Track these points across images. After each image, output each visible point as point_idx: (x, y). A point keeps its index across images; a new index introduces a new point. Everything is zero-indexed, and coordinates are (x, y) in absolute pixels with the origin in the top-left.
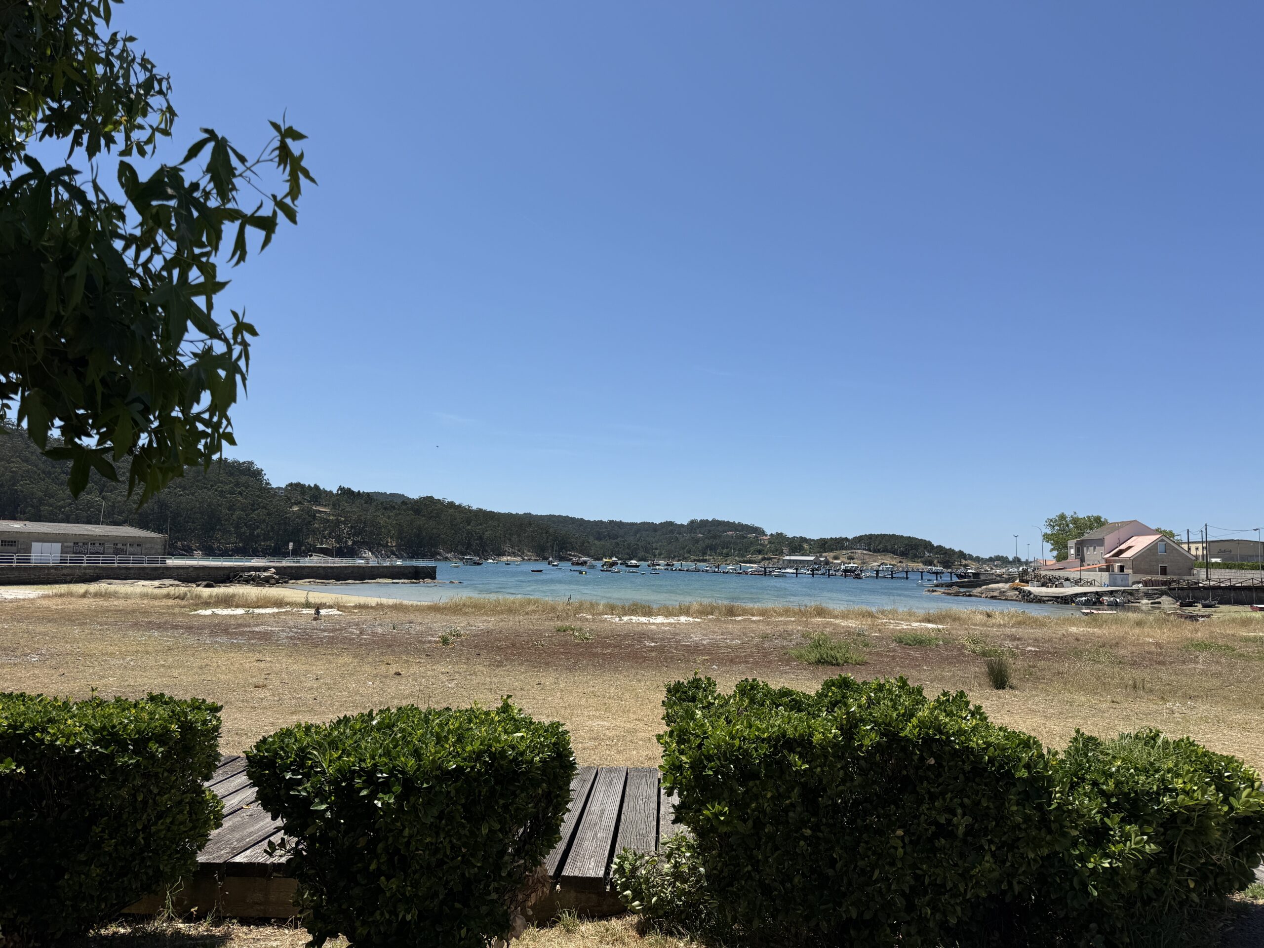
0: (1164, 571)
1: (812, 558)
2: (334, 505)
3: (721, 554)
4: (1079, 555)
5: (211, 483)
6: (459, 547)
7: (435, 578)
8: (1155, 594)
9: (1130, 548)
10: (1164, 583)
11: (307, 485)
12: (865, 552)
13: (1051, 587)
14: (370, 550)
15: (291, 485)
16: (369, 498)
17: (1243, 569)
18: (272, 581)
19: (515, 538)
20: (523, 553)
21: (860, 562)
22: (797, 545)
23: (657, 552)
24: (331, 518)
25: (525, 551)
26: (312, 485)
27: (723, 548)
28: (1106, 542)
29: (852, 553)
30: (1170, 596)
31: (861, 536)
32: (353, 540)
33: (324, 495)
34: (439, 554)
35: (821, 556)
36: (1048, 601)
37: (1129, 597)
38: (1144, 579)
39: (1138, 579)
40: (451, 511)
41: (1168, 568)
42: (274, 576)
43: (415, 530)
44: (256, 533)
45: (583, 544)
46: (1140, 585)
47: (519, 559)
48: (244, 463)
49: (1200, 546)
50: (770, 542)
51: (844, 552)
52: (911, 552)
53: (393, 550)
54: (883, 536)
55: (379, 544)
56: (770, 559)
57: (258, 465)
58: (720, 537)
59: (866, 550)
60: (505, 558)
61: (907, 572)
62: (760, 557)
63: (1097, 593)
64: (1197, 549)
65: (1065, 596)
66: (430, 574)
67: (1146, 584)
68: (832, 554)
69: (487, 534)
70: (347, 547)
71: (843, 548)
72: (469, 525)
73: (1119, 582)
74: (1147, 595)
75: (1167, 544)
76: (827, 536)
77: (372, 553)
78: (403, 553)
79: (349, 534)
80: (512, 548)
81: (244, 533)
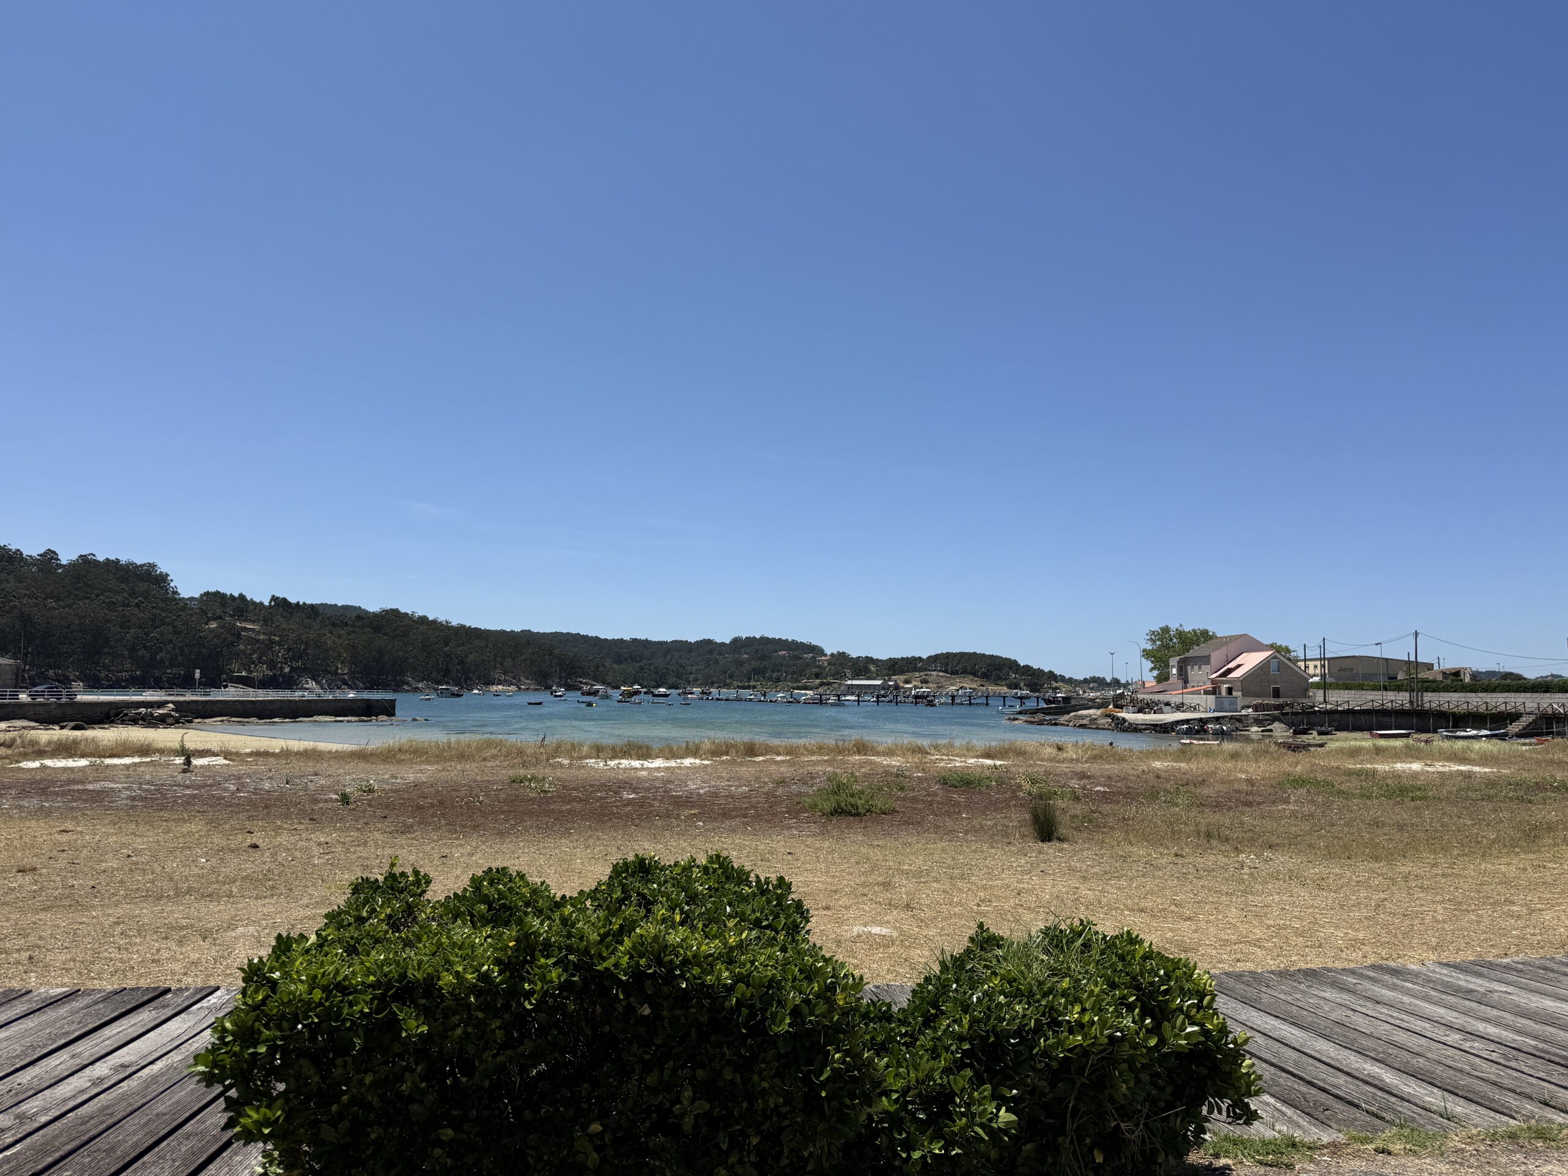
0: (1276, 693)
1: (879, 682)
2: (265, 621)
3: (770, 679)
4: (1181, 675)
5: (96, 592)
6: (434, 674)
7: (394, 715)
8: (1266, 720)
9: (1239, 666)
10: (1277, 707)
11: (229, 595)
12: (941, 674)
13: (1149, 713)
14: (313, 679)
15: (207, 594)
16: (313, 611)
17: (1363, 689)
18: (170, 720)
19: (508, 662)
20: (520, 681)
21: (935, 685)
22: (863, 666)
23: (692, 677)
24: (262, 637)
25: (522, 679)
26: (236, 595)
27: (773, 672)
28: (1213, 660)
29: (926, 675)
30: (1283, 722)
31: (936, 655)
32: (291, 666)
33: (251, 607)
34: (407, 683)
35: (890, 680)
36: (1145, 729)
37: (1238, 724)
38: (1256, 703)
39: (1247, 703)
40: (423, 628)
41: (1281, 690)
42: (173, 713)
43: (374, 653)
44: (158, 657)
45: (598, 668)
46: (1250, 710)
47: (513, 688)
48: (144, 565)
49: (1318, 663)
50: (829, 664)
51: (917, 674)
52: (994, 673)
53: (344, 679)
54: (962, 655)
55: (326, 672)
56: (829, 684)
57: (163, 567)
58: (767, 658)
59: (942, 672)
60: (494, 688)
61: (987, 697)
62: (818, 681)
63: (1201, 720)
64: (1316, 667)
65: (1165, 724)
66: (388, 709)
67: (1256, 708)
68: (903, 677)
69: (471, 657)
70: (283, 675)
71: (916, 670)
72: (447, 645)
73: (1226, 706)
74: (1258, 722)
75: (1280, 662)
76: (898, 654)
77: (317, 683)
78: (358, 682)
79: (285, 659)
80: (505, 675)
81: (143, 657)
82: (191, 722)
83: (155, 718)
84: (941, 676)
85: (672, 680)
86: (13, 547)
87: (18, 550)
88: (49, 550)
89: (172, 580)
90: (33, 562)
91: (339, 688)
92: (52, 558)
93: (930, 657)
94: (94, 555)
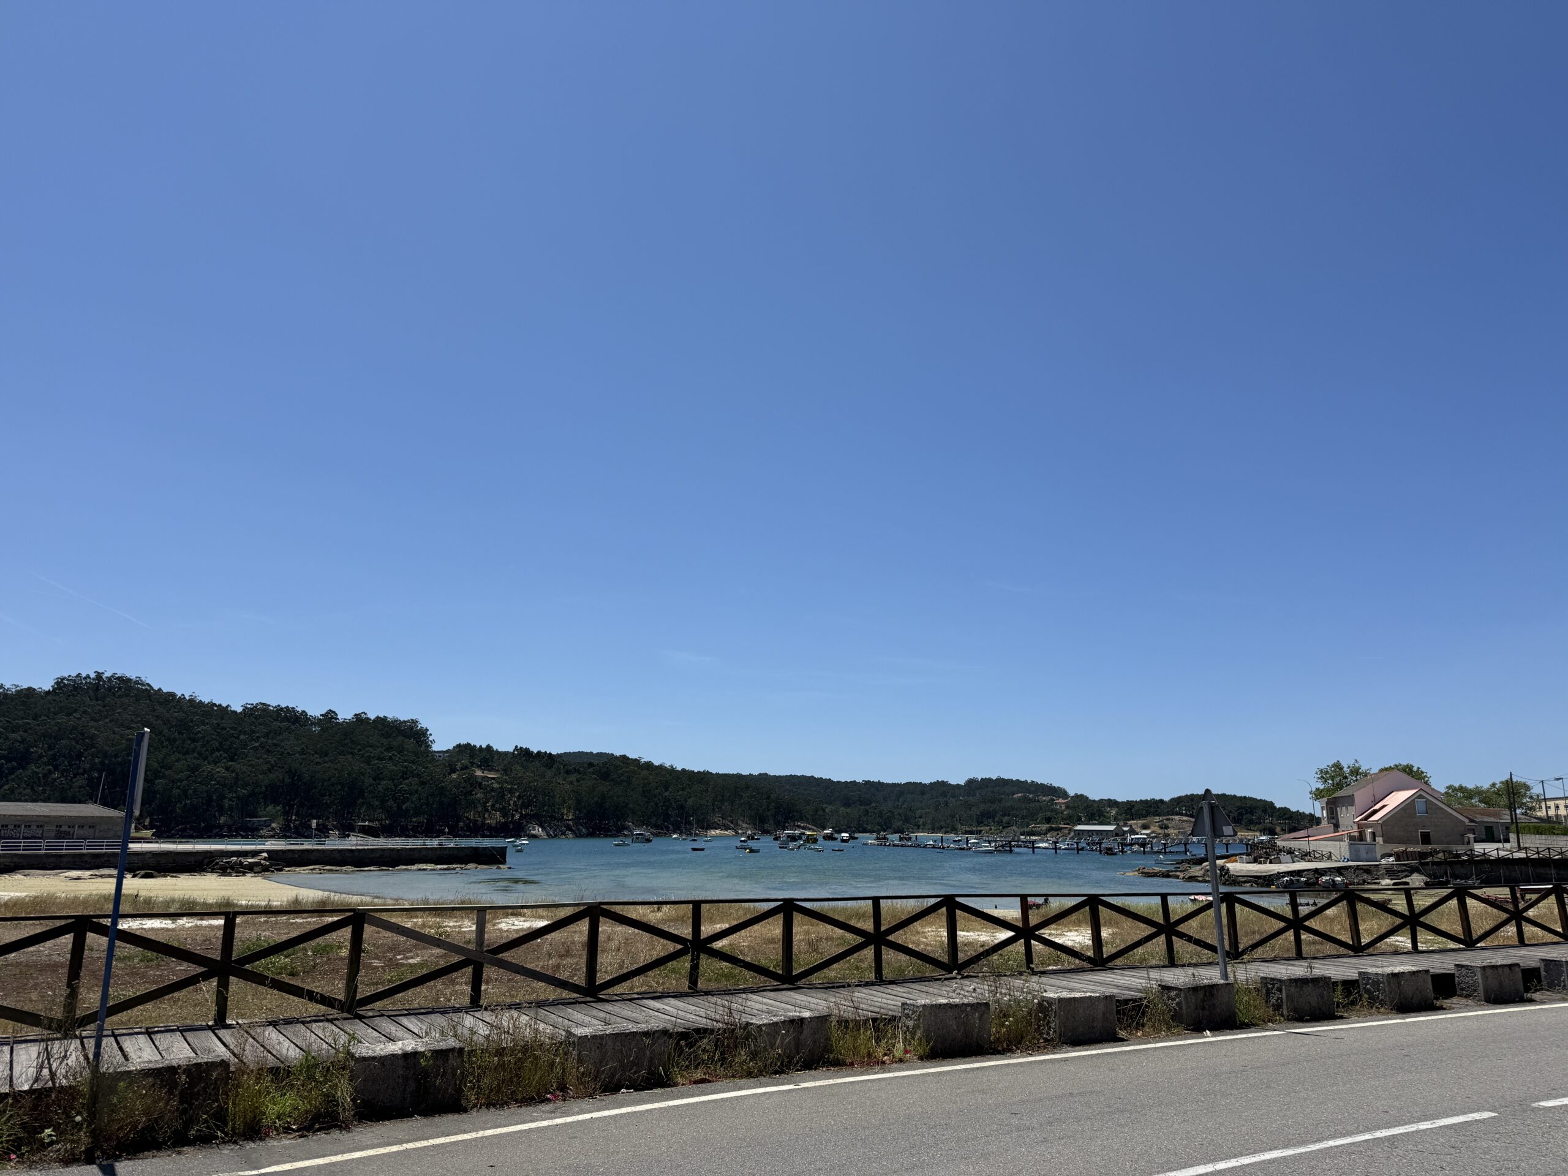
0: (1426, 839)
1: (1111, 828)
2: (505, 770)
3: (1000, 823)
4: (1333, 818)
5: (359, 747)
6: (653, 820)
7: (504, 862)
8: (1402, 871)
10: (1422, 855)
11: (478, 746)
12: (1185, 818)
13: (1265, 863)
14: (541, 825)
15: (459, 746)
16: (547, 760)
18: (256, 869)
19: (726, 806)
20: (737, 825)
21: (1176, 831)
22: (1095, 810)
23: (921, 821)
24: (496, 786)
25: (740, 822)
26: (485, 746)
27: (1004, 815)
28: (1360, 800)
30: (1423, 874)
31: (1180, 797)
32: (521, 813)
33: (496, 757)
34: (627, 828)
35: (1125, 825)
36: (1245, 882)
37: (1365, 876)
38: (1396, 850)
39: (1388, 851)
40: (645, 772)
41: (1431, 834)
43: (596, 799)
44: (404, 807)
45: (816, 812)
46: (1392, 859)
47: (730, 832)
48: (408, 721)
50: (1067, 807)
51: (1157, 819)
52: (1245, 817)
53: (568, 825)
55: (552, 817)
56: (1060, 829)
57: (423, 724)
58: (1000, 801)
59: (1186, 815)
60: (713, 832)
62: (1045, 827)
63: (1316, 871)
65: (1270, 876)
67: (1398, 857)
68: (1141, 822)
69: (690, 802)
70: (514, 822)
71: (1156, 814)
72: (667, 789)
73: (1363, 855)
74: (1390, 872)
75: (1427, 802)
76: (1136, 797)
77: (544, 829)
78: (581, 827)
79: (516, 806)
80: (723, 818)
82: (281, 870)
83: (245, 867)
84: (1184, 821)
85: (897, 824)
86: (300, 709)
87: (304, 711)
88: (330, 710)
89: (431, 735)
90: (318, 722)
91: (564, 834)
92: (332, 718)
93: (1172, 800)
94: (366, 714)
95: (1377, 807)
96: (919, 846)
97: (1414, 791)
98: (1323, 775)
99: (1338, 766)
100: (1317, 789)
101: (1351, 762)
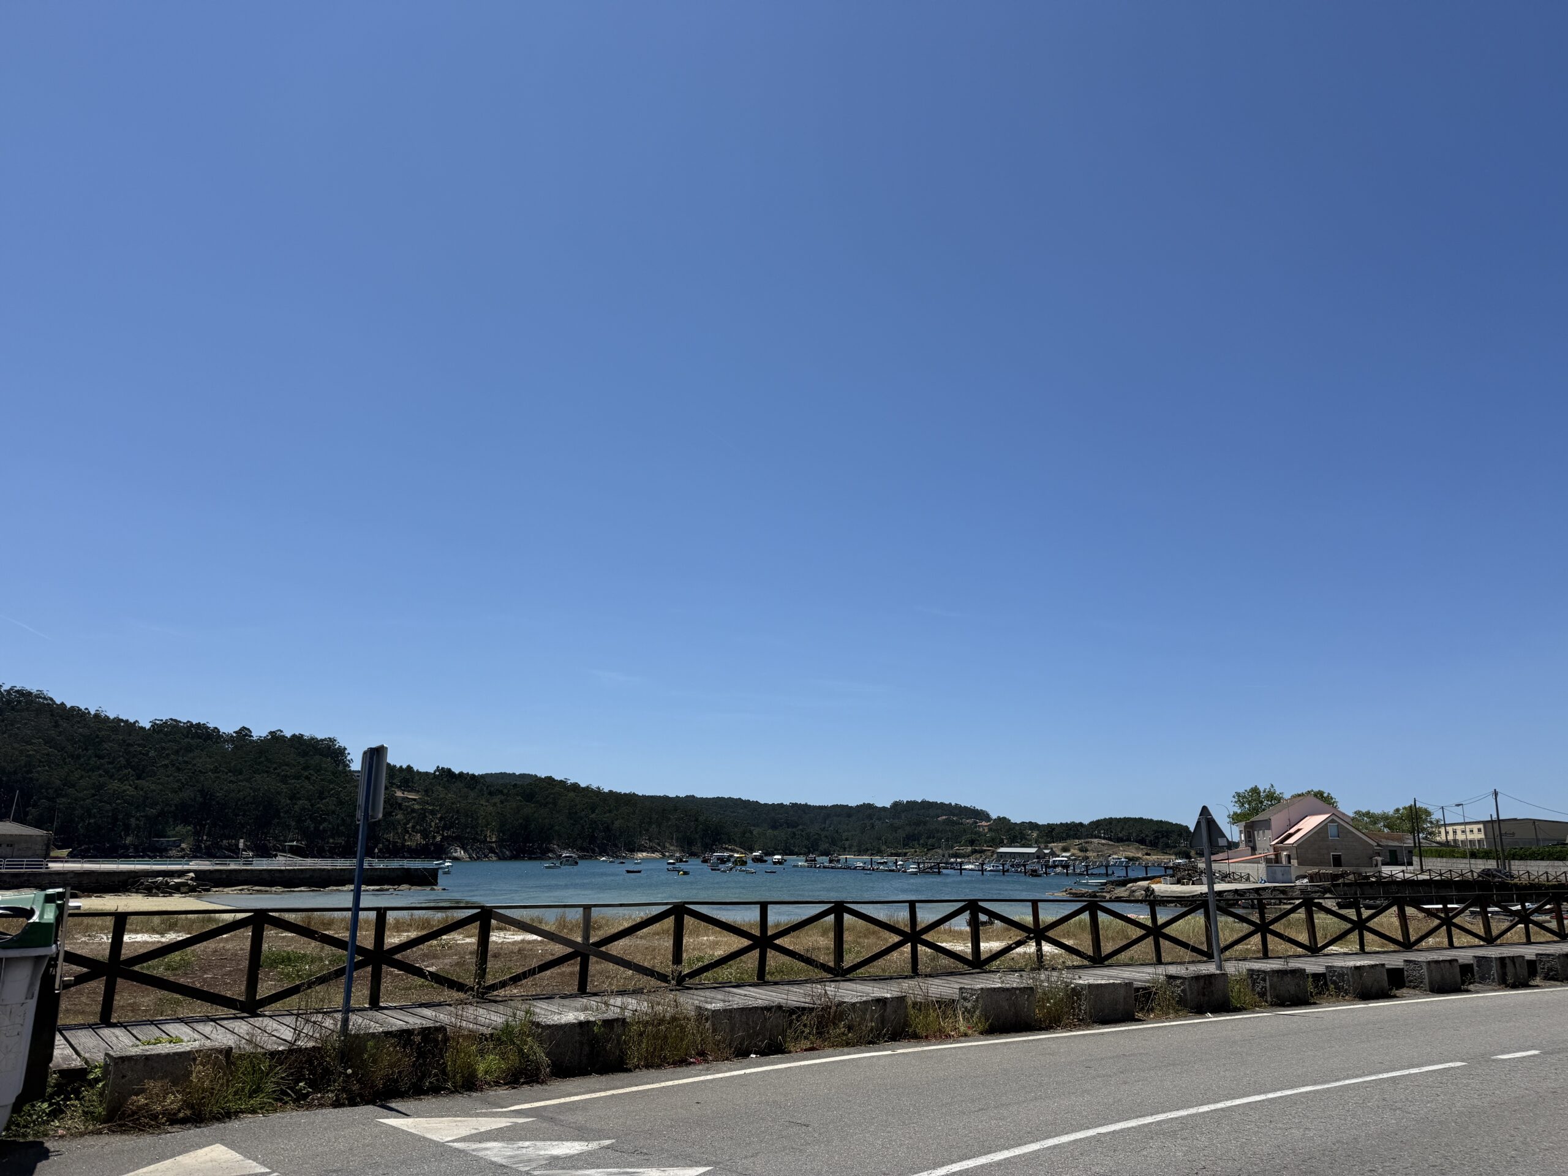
0: (1337, 861)
1: (1033, 850)
2: (426, 791)
3: (925, 845)
5: (275, 766)
6: (579, 842)
7: (436, 884)
10: (1335, 877)
11: (398, 766)
12: (1103, 841)
13: (1188, 884)
14: (463, 848)
16: (472, 781)
19: (654, 828)
20: (664, 847)
21: (1095, 854)
22: (1016, 833)
23: (847, 843)
24: (416, 807)
25: (667, 845)
26: (404, 766)
27: (928, 838)
29: (1086, 843)
31: (1098, 821)
32: (443, 835)
33: (417, 778)
34: (552, 851)
35: (1046, 848)
38: (1310, 872)
39: (1302, 873)
40: (572, 794)
41: (1342, 858)
42: (189, 882)
43: (520, 821)
44: (321, 828)
45: (744, 834)
46: (1306, 880)
47: (657, 855)
48: (325, 740)
49: (1481, 826)
50: (990, 830)
51: (1077, 842)
52: (1161, 841)
53: (492, 847)
54: (1126, 820)
55: (475, 840)
56: (982, 852)
57: (341, 742)
58: (925, 823)
59: (1104, 838)
60: (640, 855)
62: (969, 849)
63: (1236, 892)
65: (1193, 896)
66: (427, 879)
67: (1312, 878)
68: (1061, 845)
69: (617, 824)
70: (435, 844)
71: (1076, 837)
72: (593, 812)
73: (1279, 876)
75: (1339, 825)
76: (1057, 821)
77: (465, 851)
78: (505, 850)
79: (438, 827)
80: (650, 841)
81: (308, 827)
82: (208, 890)
83: (172, 887)
84: (1103, 845)
85: (824, 846)
86: (211, 725)
87: (216, 728)
88: (244, 727)
89: (349, 754)
90: (230, 739)
91: (486, 856)
92: (246, 735)
93: (1092, 823)
94: (282, 731)
95: (1292, 831)
96: (849, 868)
97: (1326, 816)
98: (1240, 798)
99: (1255, 791)
100: (1235, 813)
101: (1268, 787)
